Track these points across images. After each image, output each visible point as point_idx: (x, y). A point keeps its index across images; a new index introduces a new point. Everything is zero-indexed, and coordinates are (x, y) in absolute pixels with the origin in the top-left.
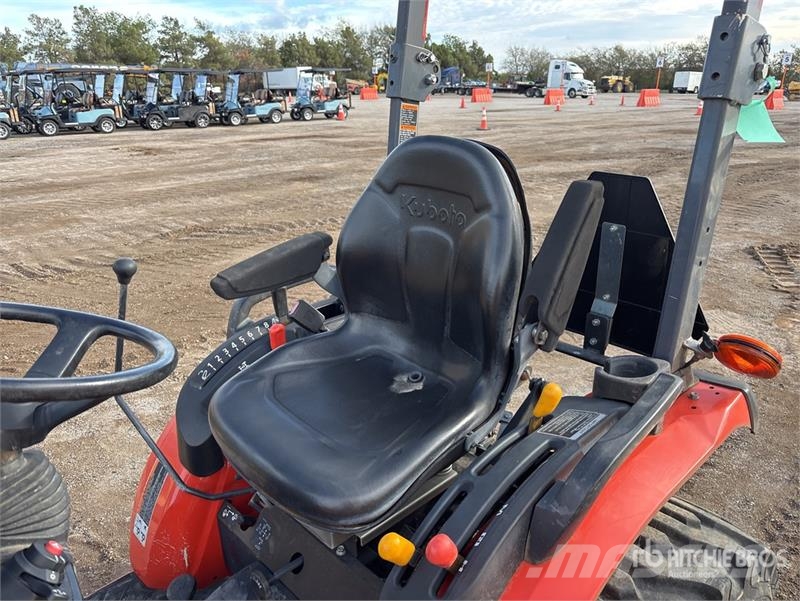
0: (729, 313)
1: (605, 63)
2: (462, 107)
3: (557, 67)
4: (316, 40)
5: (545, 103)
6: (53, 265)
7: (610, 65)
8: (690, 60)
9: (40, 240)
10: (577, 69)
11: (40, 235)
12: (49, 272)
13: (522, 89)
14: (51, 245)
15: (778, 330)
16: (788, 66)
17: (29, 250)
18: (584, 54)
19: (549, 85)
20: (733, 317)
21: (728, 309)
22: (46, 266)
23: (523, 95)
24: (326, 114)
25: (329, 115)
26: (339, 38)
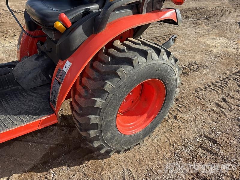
0: (224, 38)
6: (22, 10)
9: (19, 4)
11: (19, 2)
12: (20, 11)
14: (22, 5)
15: (237, 43)
17: (16, 6)
20: (224, 39)
21: (224, 37)
22: (20, 10)
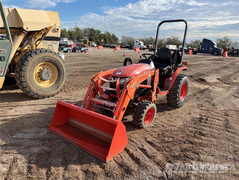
1: (148, 41)
2: (114, 51)
3: (137, 42)
4: (68, 31)
5: (135, 51)
7: (149, 42)
8: (169, 42)
10: (142, 42)
13: (127, 47)
16: (193, 44)
18: (142, 39)
19: (135, 46)
23: (128, 49)
24: (81, 51)
25: (82, 51)
26: (75, 30)
